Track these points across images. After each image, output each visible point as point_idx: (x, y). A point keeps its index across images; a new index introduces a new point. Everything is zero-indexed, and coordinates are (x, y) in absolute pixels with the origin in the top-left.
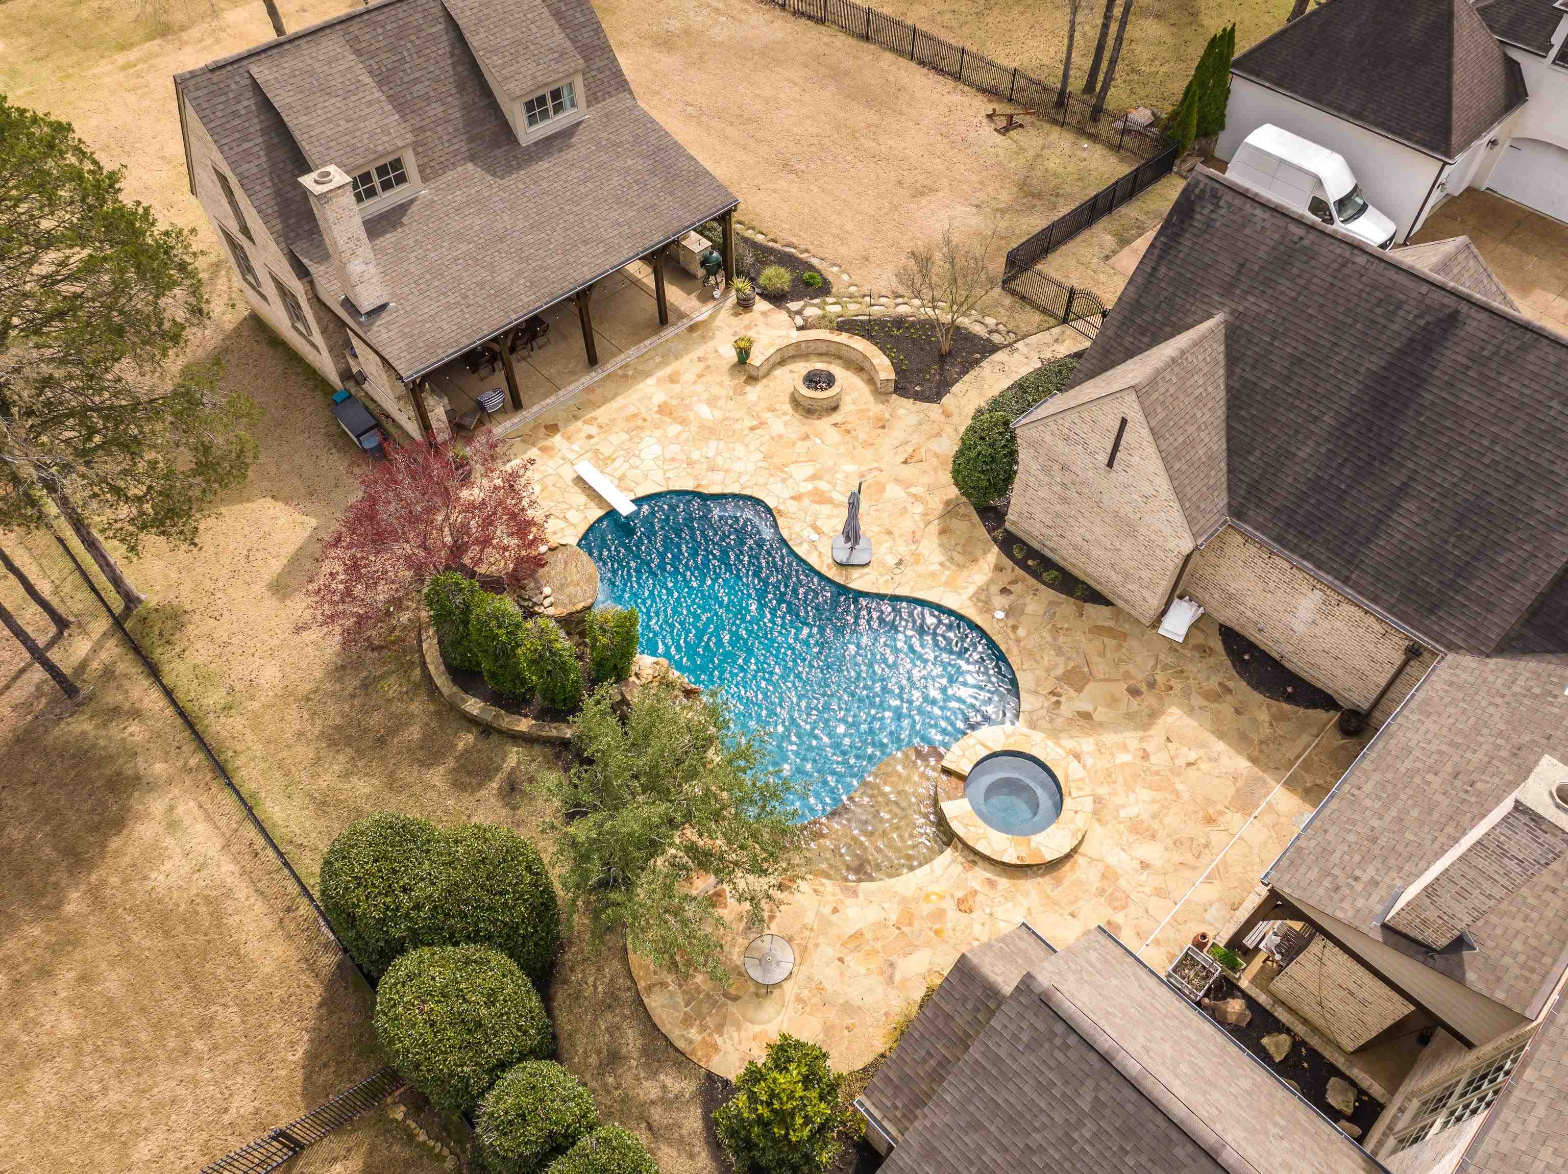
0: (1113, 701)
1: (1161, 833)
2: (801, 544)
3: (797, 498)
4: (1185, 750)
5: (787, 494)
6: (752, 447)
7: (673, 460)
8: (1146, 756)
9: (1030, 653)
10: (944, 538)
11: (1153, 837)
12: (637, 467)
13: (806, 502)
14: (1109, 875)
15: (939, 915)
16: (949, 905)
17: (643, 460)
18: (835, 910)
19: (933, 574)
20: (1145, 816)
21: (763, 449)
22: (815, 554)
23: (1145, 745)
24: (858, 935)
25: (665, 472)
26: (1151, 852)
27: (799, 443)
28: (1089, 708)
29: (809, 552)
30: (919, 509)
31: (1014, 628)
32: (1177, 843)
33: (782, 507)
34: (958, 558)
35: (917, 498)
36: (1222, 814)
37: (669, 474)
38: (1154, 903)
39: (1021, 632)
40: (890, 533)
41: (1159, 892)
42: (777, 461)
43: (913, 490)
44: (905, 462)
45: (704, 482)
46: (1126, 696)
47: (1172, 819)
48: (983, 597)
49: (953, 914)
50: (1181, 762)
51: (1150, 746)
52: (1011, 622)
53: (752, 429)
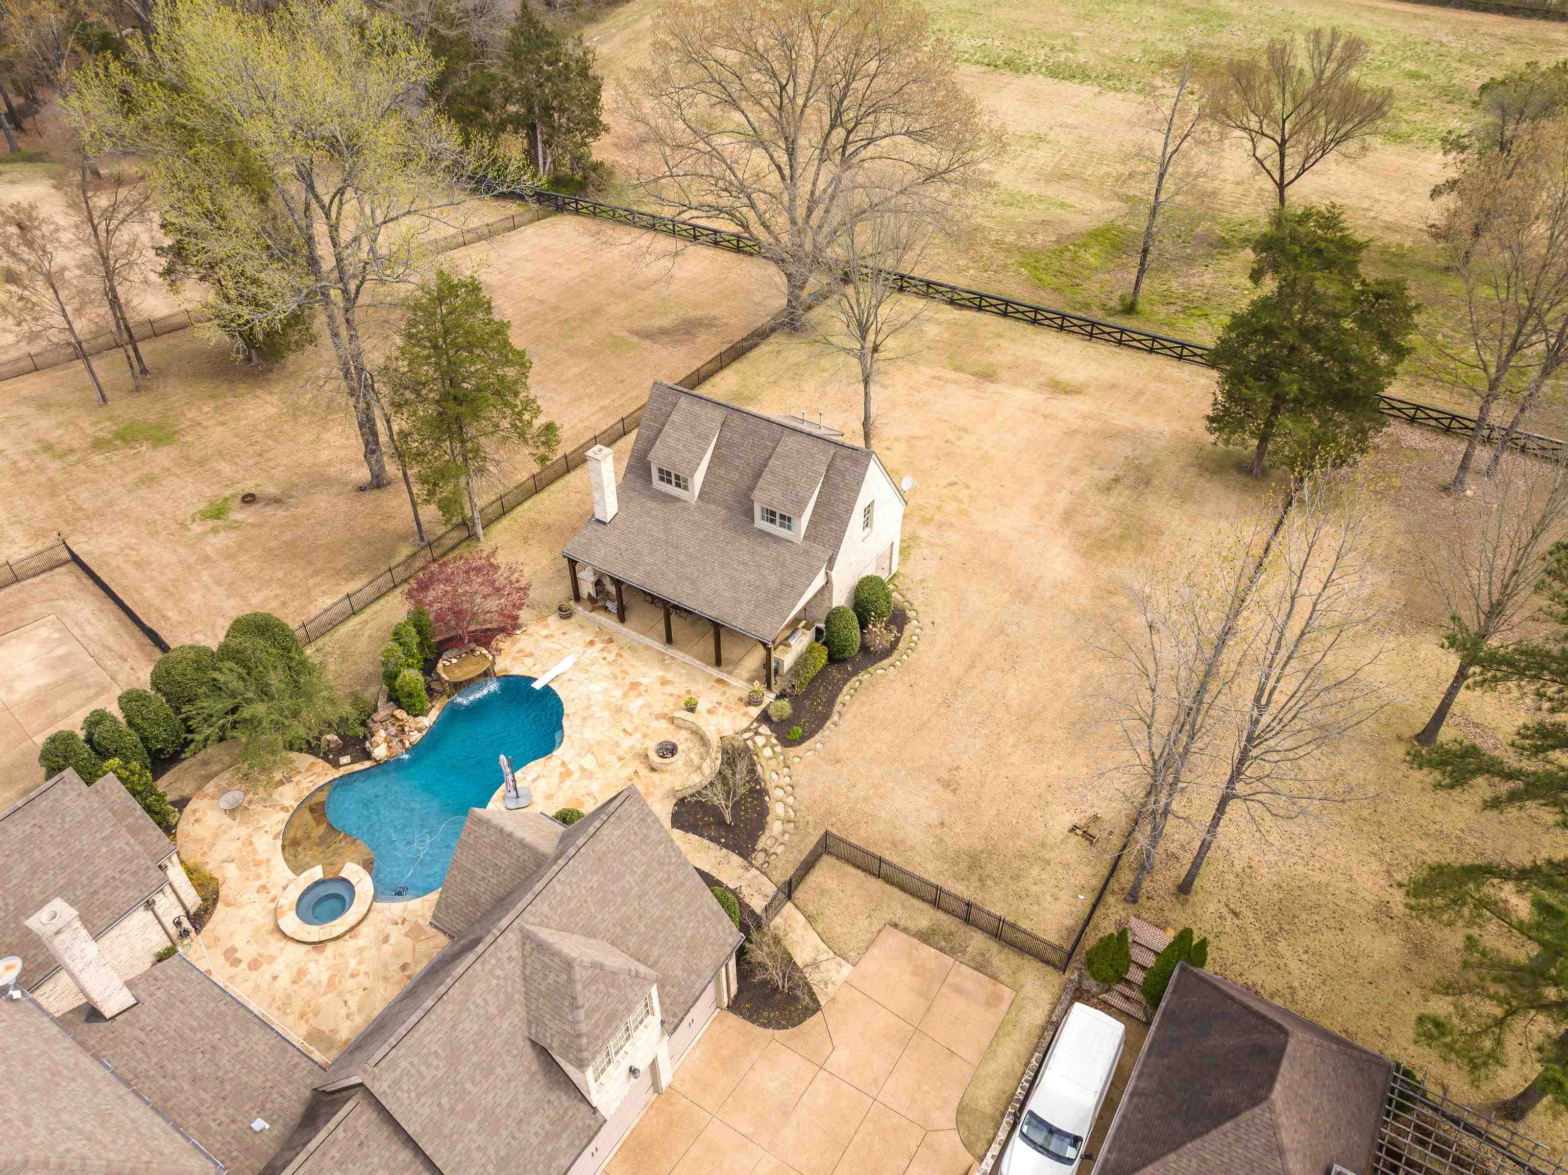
0: (397, 955)
1: (296, 987)
4: (357, 998)
6: (607, 733)
7: (590, 699)
8: (353, 976)
11: (294, 982)
13: (560, 770)
14: (272, 959)
15: (258, 877)
16: (262, 882)
20: (309, 977)
23: (362, 975)
24: (251, 843)
25: (578, 698)
26: (285, 980)
27: (615, 757)
28: (392, 941)
32: (289, 997)
36: (307, 1022)
37: (576, 700)
38: (250, 985)
41: (257, 987)
42: (596, 748)
46: (401, 962)
47: (306, 992)
49: (258, 884)
50: (347, 997)
51: (361, 978)
53: (624, 730)
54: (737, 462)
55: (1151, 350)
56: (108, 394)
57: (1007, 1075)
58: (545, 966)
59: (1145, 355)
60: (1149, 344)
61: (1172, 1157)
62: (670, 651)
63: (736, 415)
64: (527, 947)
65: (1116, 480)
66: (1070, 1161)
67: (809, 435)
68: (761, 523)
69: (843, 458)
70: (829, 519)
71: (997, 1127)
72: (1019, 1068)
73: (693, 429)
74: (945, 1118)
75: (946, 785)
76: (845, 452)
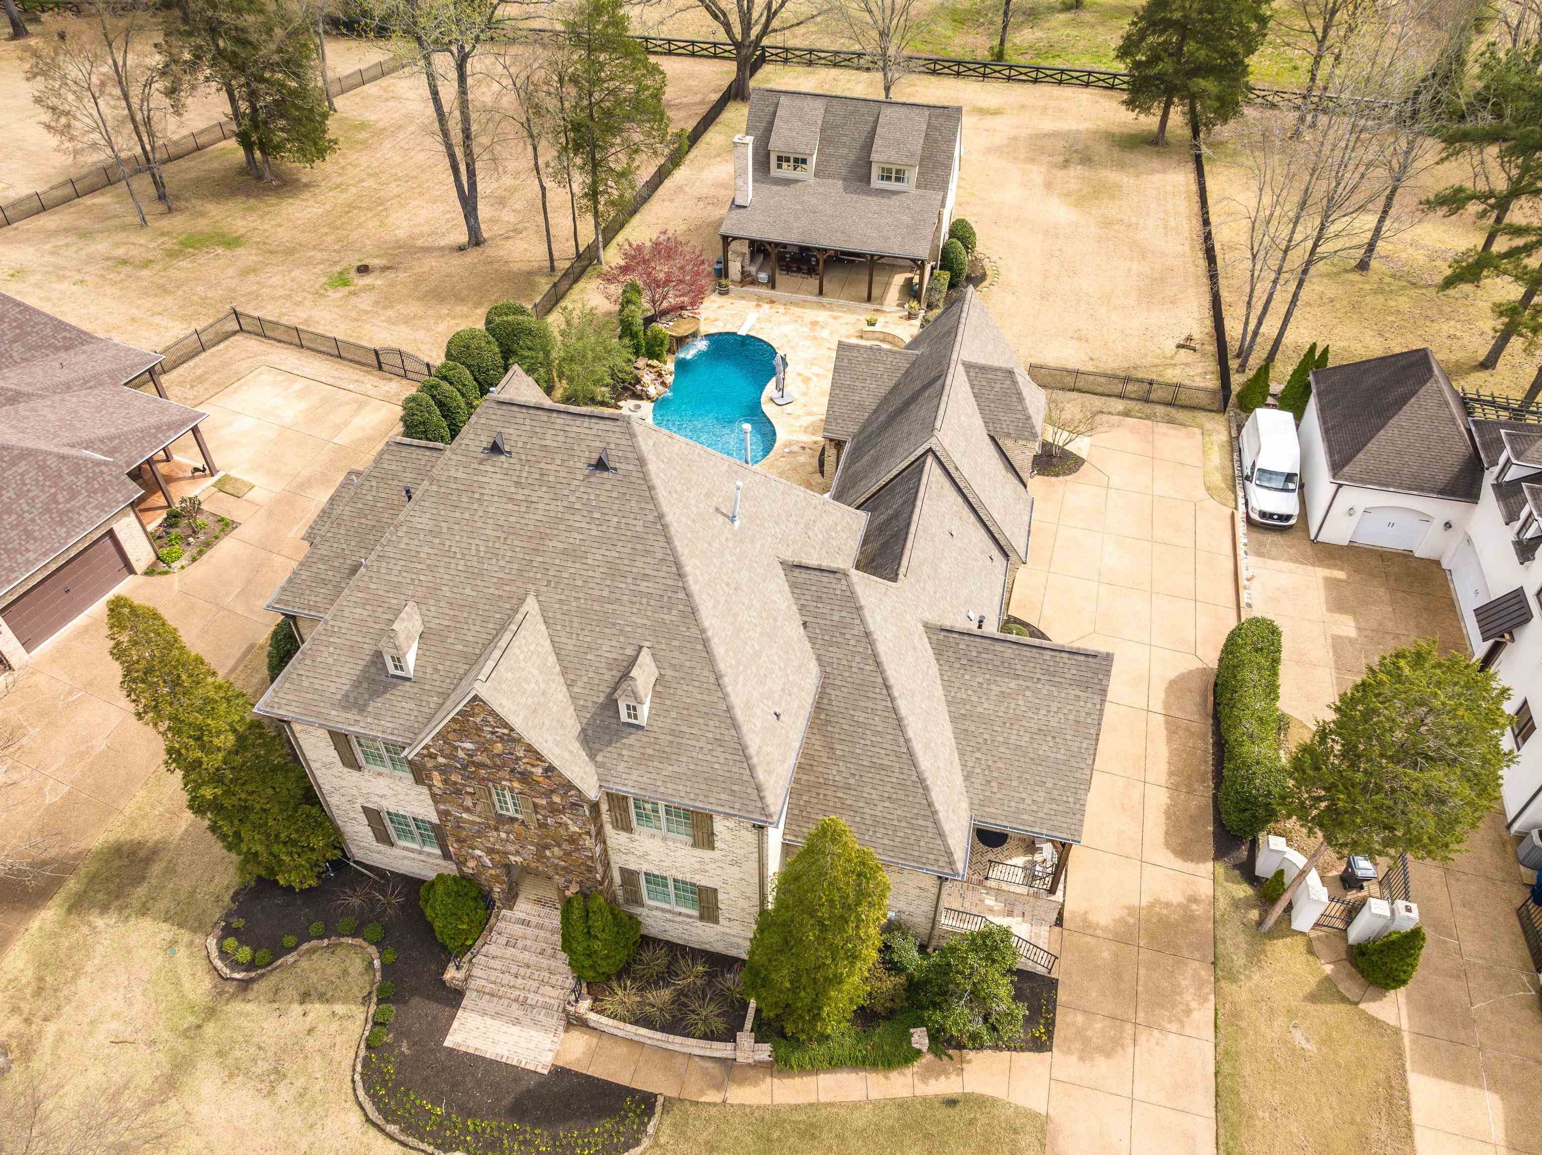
54: (844, 139)
55: (1035, 81)
56: (147, 218)
57: (1223, 468)
58: (989, 381)
59: (1030, 86)
60: (1034, 75)
61: (1382, 432)
62: (825, 300)
63: (834, 102)
64: (972, 374)
65: (1067, 161)
66: (1293, 491)
67: (904, 104)
68: (876, 182)
69: (938, 116)
70: (934, 167)
71: (1235, 493)
72: (1229, 464)
73: (801, 119)
74: (1202, 493)
75: (1079, 339)
76: (937, 111)
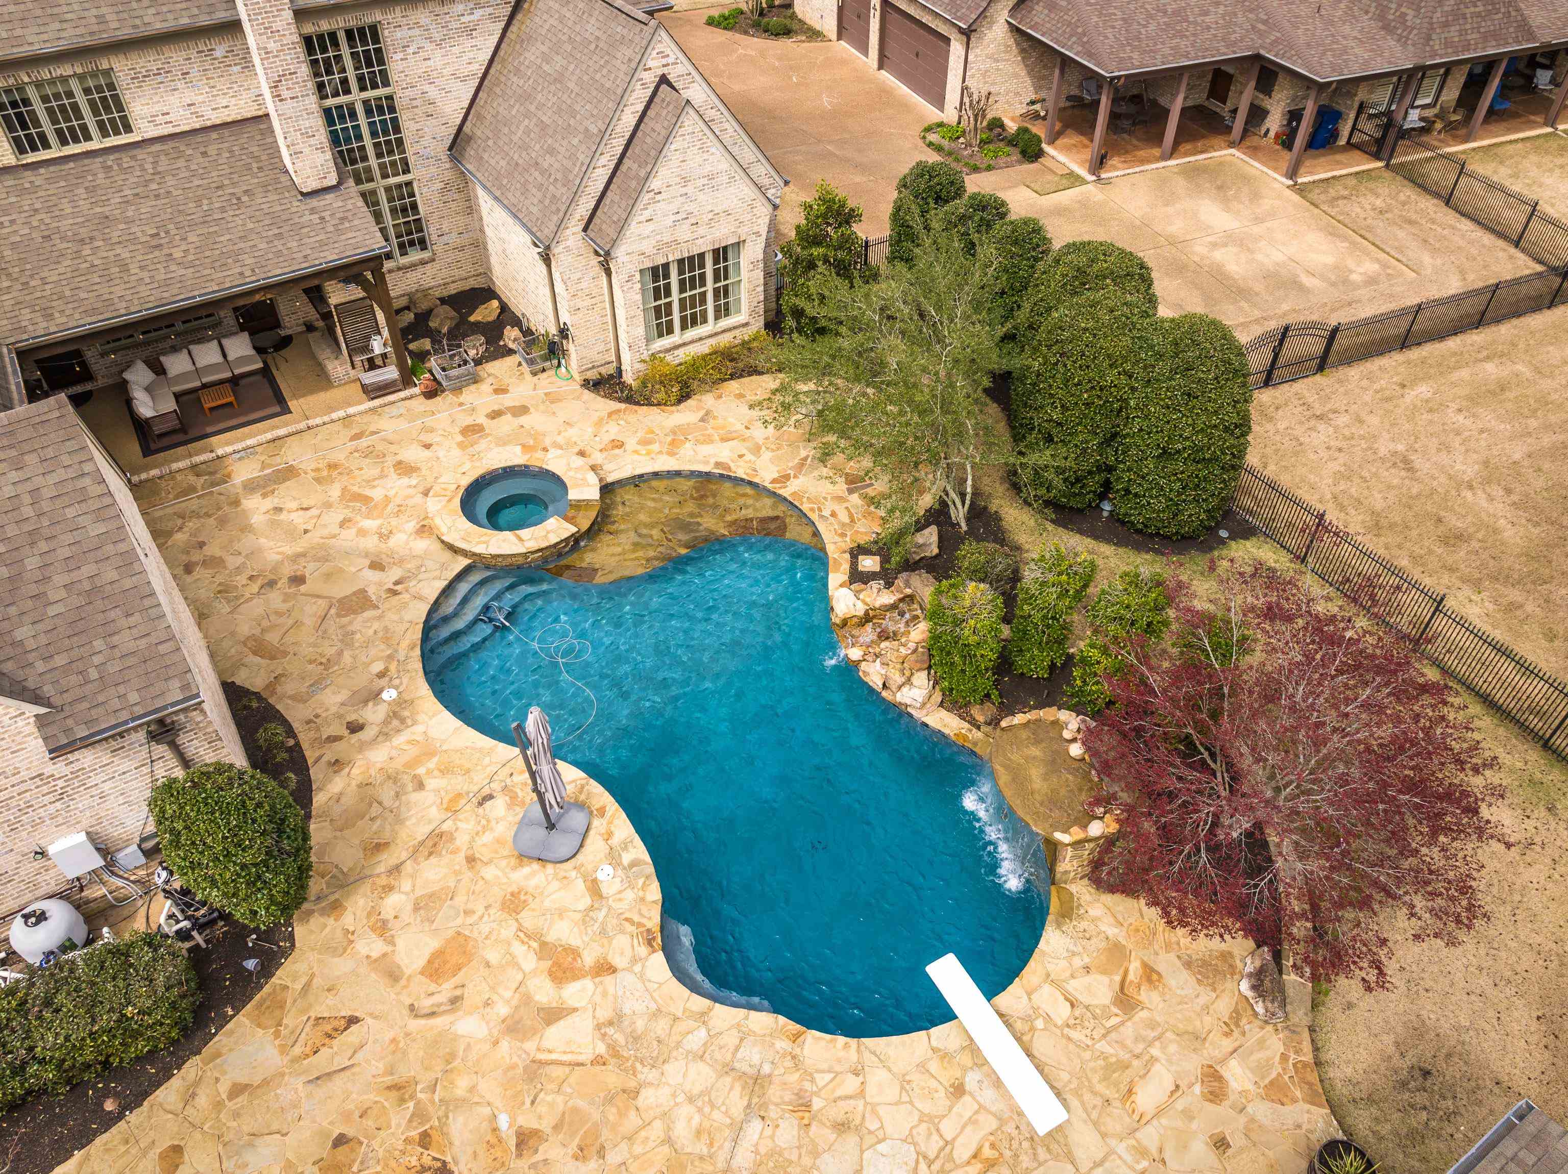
2: (634, 864)
3: (605, 968)
5: (625, 980)
6: (657, 1130)
7: (842, 1127)
9: (386, 640)
10: (386, 836)
12: (924, 1118)
13: (589, 959)
17: (909, 1139)
18: (741, 456)
19: (445, 771)
21: (633, 1120)
22: (615, 841)
25: (861, 1094)
27: (545, 1126)
29: (625, 846)
30: (393, 903)
31: (381, 675)
33: (643, 950)
34: (387, 794)
35: (382, 928)
37: (851, 1084)
39: (378, 667)
40: (471, 860)
42: (612, 1078)
43: (377, 947)
44: (353, 1021)
45: (783, 1045)
48: (395, 723)
52: (383, 682)
